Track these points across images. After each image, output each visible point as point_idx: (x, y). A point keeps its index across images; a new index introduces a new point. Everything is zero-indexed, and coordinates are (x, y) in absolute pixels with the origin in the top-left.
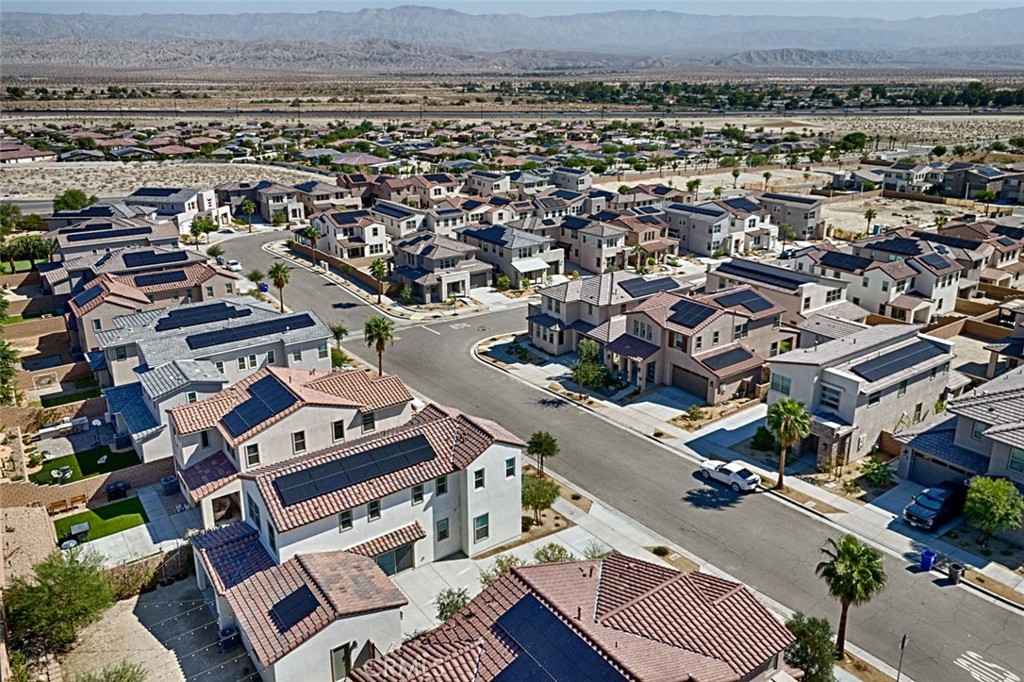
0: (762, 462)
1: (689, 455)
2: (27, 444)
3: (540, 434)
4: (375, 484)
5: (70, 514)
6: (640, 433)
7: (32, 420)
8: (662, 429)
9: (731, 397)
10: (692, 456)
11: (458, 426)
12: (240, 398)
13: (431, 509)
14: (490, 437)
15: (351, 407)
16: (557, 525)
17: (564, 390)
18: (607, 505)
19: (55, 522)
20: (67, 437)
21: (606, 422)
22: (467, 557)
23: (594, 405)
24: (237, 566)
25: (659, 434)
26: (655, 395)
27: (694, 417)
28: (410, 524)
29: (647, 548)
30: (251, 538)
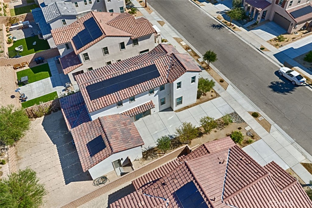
0: (308, 69)
1: (274, 61)
2: (8, 32)
3: (209, 52)
4: (132, 89)
5: (22, 69)
6: (254, 46)
7: (8, 21)
8: (265, 46)
9: (299, 29)
10: (276, 62)
11: (171, 59)
12: (80, 28)
13: (157, 95)
14: (185, 69)
15: (127, 36)
16: (212, 96)
17: (223, 20)
18: (234, 86)
19: (17, 73)
20: (22, 29)
21: (240, 39)
22: (173, 111)
23: (236, 29)
24: (76, 118)
25: (262, 49)
26: (264, 26)
27: (280, 40)
28: (148, 102)
29: (249, 112)
30: (82, 104)
